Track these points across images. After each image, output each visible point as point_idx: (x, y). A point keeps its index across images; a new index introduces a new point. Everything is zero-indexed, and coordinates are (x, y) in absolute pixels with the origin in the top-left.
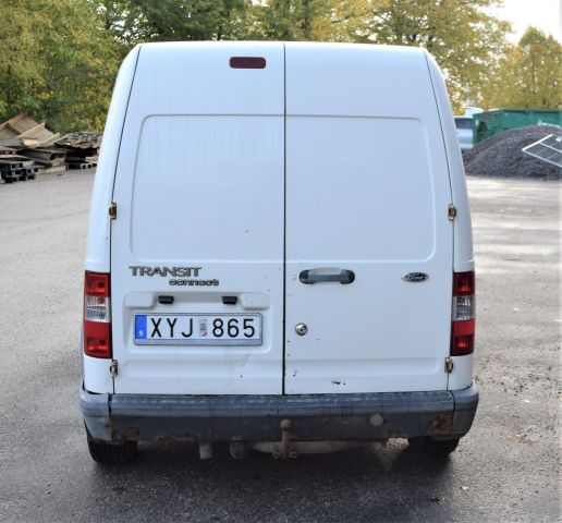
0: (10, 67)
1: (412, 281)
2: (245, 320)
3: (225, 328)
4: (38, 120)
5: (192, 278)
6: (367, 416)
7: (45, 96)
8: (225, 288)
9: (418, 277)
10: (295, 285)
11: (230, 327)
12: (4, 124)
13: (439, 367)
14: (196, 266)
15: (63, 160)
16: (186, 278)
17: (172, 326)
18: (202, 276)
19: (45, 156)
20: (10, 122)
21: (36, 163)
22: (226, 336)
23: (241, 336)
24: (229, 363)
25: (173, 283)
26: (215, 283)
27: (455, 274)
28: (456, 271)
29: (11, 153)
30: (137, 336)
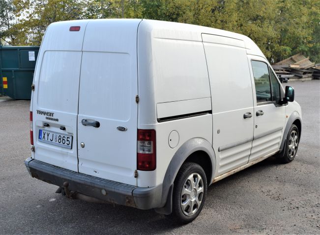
0: (294, 31)
1: (120, 130)
2: (68, 138)
3: (62, 140)
4: (306, 56)
5: (51, 117)
6: (101, 189)
7: (311, 45)
8: (61, 123)
9: (122, 129)
10: (80, 125)
11: (63, 140)
12: (290, 58)
13: (133, 174)
14: (53, 112)
15: (310, 75)
16: (50, 117)
17: (48, 136)
18: (54, 117)
19: (301, 73)
20: (293, 57)
21: (295, 76)
22: (61, 143)
23: (66, 144)
24: (63, 154)
25: (47, 118)
26: (57, 120)
27: (138, 130)
28: (139, 128)
29: (282, 70)
30: (39, 138)
